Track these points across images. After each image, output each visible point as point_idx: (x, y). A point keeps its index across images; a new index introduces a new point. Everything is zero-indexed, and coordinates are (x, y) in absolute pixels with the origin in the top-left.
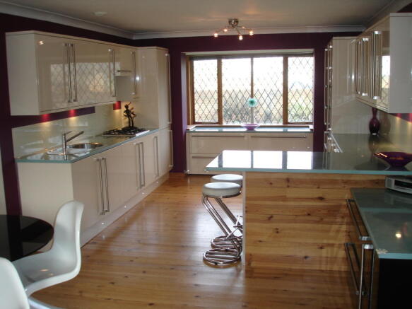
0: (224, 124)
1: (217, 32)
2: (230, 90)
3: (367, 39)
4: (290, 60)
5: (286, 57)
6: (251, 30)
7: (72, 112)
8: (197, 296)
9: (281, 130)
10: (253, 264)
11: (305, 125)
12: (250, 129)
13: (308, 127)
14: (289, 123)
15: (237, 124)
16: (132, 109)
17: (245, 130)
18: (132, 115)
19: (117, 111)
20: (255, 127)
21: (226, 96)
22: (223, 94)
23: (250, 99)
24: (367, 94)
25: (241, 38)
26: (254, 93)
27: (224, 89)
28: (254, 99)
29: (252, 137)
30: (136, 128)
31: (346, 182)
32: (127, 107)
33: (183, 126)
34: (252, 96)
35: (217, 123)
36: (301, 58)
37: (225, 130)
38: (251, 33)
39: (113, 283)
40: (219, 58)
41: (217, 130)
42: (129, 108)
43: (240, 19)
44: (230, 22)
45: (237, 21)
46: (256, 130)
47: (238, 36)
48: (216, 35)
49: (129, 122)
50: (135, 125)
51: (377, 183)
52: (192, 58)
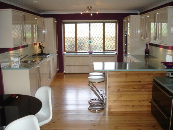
0: (78, 51)
1: (82, 12)
2: (80, 37)
3: (148, 16)
4: (106, 24)
5: (104, 23)
6: (97, 11)
7: (21, 47)
8: (94, 126)
9: (102, 54)
10: (112, 110)
11: (112, 51)
12: (91, 53)
13: (114, 52)
14: (105, 51)
15: (83, 51)
16: (43, 45)
17: (88, 54)
18: (42, 48)
19: (35, 46)
20: (92, 53)
21: (79, 40)
22: (78, 38)
23: (89, 41)
24: (148, 39)
25: (92, 15)
26: (91, 38)
27: (78, 36)
28: (91, 41)
29: (92, 57)
30: (44, 54)
31: (149, 74)
32: (40, 44)
33: (63, 52)
34: (90, 39)
35: (75, 51)
36: (110, 24)
37: (78, 54)
38: (97, 13)
39: (54, 122)
40: (76, 23)
41: (75, 54)
42: (41, 45)
43: (92, 7)
44: (88, 8)
45: (91, 8)
46: (93, 54)
47: (91, 14)
48: (82, 13)
49: (41, 51)
50: (44, 52)
51: (162, 74)
52: (64, 23)
